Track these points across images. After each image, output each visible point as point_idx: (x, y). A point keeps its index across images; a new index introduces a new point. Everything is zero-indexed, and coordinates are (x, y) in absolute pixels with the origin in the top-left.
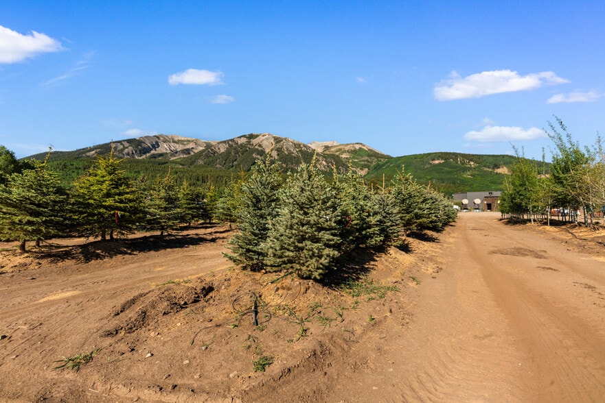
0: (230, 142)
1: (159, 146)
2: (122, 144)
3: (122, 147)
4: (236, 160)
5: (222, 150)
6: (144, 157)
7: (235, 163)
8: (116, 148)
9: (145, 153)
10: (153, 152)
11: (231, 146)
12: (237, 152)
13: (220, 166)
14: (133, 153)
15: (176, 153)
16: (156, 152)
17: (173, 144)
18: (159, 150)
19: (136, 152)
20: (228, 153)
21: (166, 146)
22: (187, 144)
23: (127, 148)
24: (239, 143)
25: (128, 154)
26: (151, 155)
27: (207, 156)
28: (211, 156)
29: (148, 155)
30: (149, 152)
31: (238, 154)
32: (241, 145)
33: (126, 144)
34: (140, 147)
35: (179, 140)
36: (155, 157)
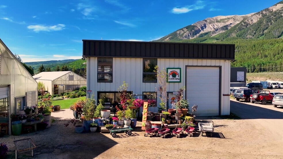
0: (264, 12)
1: (206, 27)
2: (183, 30)
3: (183, 32)
4: (267, 28)
5: (255, 21)
6: (195, 37)
7: (266, 31)
8: (179, 33)
9: (196, 34)
10: (202, 32)
11: (264, 16)
12: (269, 20)
13: (251, 36)
14: (189, 36)
15: (217, 30)
16: (204, 32)
17: (216, 23)
18: (206, 30)
19: (190, 34)
20: (260, 22)
21: (211, 26)
22: (227, 21)
23: (185, 32)
24: (274, 10)
25: (186, 37)
26: (200, 35)
27: (240, 29)
28: (243, 29)
29: (198, 35)
30: (198, 33)
31: (270, 21)
32: (275, 12)
33: (185, 30)
34: (193, 30)
35: (221, 20)
36: (202, 36)
